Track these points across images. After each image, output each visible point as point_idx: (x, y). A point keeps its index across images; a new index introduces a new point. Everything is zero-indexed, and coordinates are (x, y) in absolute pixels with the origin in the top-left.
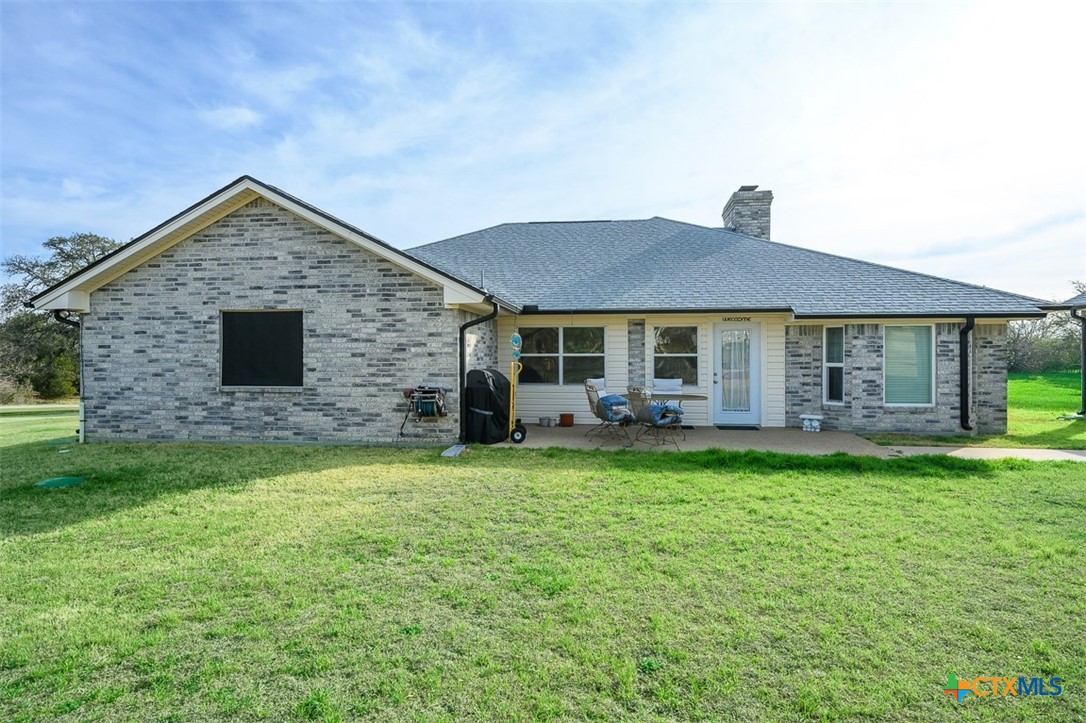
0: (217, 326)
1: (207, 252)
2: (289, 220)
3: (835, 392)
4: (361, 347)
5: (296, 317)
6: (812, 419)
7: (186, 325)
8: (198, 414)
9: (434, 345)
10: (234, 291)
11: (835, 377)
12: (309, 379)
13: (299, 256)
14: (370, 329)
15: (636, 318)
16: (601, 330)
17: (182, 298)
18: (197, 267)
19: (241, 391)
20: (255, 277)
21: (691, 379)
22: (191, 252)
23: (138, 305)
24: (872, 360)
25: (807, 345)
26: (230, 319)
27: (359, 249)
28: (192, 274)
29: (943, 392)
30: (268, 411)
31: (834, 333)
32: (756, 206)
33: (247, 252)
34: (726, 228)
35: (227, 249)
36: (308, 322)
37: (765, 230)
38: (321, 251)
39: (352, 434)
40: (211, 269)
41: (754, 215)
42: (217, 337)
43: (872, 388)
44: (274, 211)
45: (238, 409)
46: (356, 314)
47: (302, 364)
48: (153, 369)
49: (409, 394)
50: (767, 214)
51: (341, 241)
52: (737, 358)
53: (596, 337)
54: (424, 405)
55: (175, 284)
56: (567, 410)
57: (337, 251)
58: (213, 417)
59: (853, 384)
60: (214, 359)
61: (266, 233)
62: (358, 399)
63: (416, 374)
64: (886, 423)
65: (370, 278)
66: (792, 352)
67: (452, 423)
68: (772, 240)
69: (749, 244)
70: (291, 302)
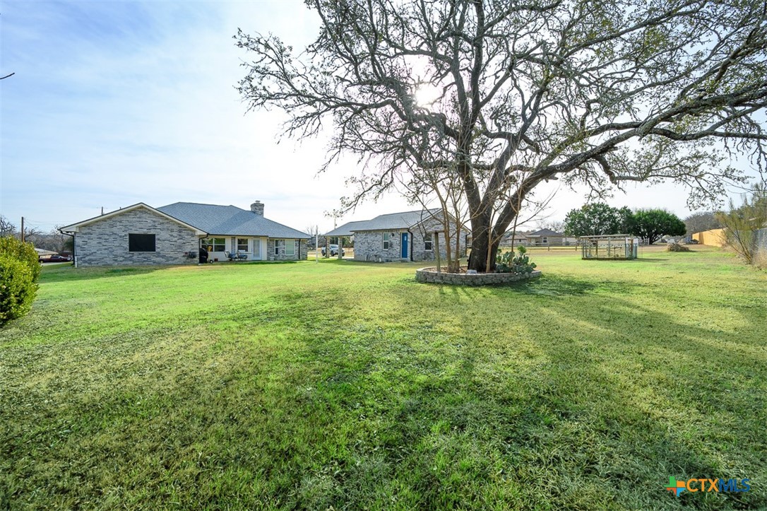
0: (128, 237)
1: (124, 219)
2: (151, 213)
3: (277, 253)
4: (173, 243)
5: (154, 236)
6: (272, 258)
7: (117, 236)
8: (121, 259)
9: (193, 243)
10: (134, 229)
11: (277, 249)
12: (157, 250)
13: (154, 222)
14: (176, 239)
15: (233, 237)
16: (224, 239)
17: (115, 230)
18: (120, 222)
19: (136, 253)
20: (140, 226)
21: (247, 250)
22: (119, 218)
23: (98, 231)
24: (284, 246)
25: (271, 243)
26: (130, 235)
27: (172, 221)
28: (118, 224)
29: (296, 252)
30: (145, 258)
31: (277, 241)
32: (260, 207)
33: (138, 220)
34: (252, 211)
35: (131, 218)
36: (156, 237)
37: (262, 213)
38: (161, 221)
39: (170, 262)
40: (125, 223)
41: (260, 210)
42: (128, 240)
43: (283, 252)
44: (147, 211)
45: (135, 257)
46: (172, 236)
47: (155, 246)
48: (104, 247)
49: (186, 253)
50: (263, 209)
51: (167, 219)
52: (256, 245)
53: (223, 241)
54: (192, 256)
55: (112, 226)
56: (216, 258)
57: (166, 221)
58: (126, 259)
59: (280, 251)
60: (127, 245)
61: (144, 215)
62: (172, 254)
63: (188, 249)
64: (286, 258)
65: (176, 228)
66: (268, 244)
67: (197, 259)
68: (265, 217)
69: (259, 218)
70: (152, 232)
